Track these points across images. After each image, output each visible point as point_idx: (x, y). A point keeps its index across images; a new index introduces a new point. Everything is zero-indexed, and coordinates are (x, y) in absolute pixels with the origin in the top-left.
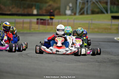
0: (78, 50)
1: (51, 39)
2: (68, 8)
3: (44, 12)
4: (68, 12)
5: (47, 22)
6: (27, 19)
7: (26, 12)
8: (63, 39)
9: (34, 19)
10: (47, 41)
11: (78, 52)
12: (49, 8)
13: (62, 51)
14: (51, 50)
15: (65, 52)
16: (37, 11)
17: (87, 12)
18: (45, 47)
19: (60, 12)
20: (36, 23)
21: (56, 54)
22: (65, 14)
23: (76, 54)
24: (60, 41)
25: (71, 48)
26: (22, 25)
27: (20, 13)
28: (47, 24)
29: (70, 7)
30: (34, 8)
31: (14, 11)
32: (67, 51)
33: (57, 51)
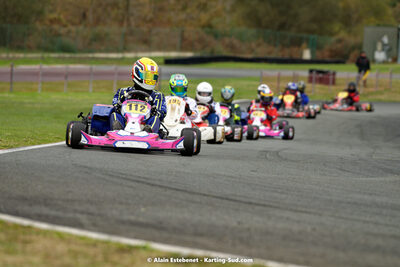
2: (379, 46)
3: (326, 55)
4: (380, 56)
5: (331, 77)
6: (288, 71)
7: (286, 54)
12: (339, 46)
16: (312, 53)
22: (373, 61)
26: (276, 84)
27: (273, 56)
28: (331, 81)
29: (384, 45)
30: (304, 45)
31: (261, 52)
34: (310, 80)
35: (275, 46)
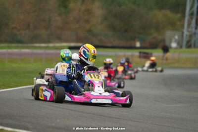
2: (173, 40)
3: (147, 44)
4: (174, 45)
9: (136, 53)
12: (154, 40)
17: (194, 45)
20: (138, 57)
27: (121, 45)
35: (122, 40)
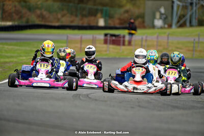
0: (167, 87)
1: (126, 70)
2: (158, 15)
3: (116, 23)
4: (158, 23)
5: (122, 39)
6: (88, 34)
7: (85, 22)
8: (144, 69)
9: (100, 35)
10: (120, 73)
11: (166, 89)
12: (126, 15)
13: (143, 87)
14: (126, 86)
15: (146, 89)
16: (105, 21)
17: (190, 22)
18: (117, 83)
19: (144, 22)
20: (103, 42)
21: (133, 92)
22: (153, 27)
23: (163, 93)
24: (138, 73)
25: (156, 84)
26: (78, 45)
27: (75, 24)
28: (122, 42)
29: (161, 14)
30: (99, 15)
31: (66, 21)
32: (150, 88)
33: (134, 88)
34: (106, 42)
35: (76, 16)
